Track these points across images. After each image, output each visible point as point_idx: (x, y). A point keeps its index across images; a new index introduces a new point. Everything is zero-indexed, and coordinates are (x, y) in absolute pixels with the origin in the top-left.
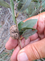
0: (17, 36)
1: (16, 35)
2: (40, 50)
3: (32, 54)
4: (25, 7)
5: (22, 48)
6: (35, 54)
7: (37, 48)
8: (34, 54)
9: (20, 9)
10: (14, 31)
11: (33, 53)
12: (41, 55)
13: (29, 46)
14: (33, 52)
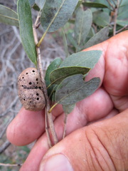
0: (38, 99)
1: (35, 96)
2: (116, 147)
3: (90, 162)
4: (61, 16)
5: (55, 140)
6: (100, 159)
7: (105, 140)
8: (96, 161)
9: (49, 22)
10: (30, 83)
11: (93, 156)
12: (119, 162)
13: (78, 135)
14: (92, 152)
